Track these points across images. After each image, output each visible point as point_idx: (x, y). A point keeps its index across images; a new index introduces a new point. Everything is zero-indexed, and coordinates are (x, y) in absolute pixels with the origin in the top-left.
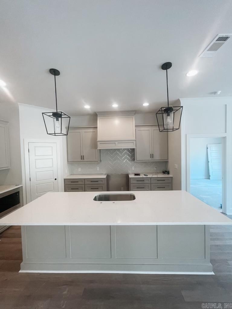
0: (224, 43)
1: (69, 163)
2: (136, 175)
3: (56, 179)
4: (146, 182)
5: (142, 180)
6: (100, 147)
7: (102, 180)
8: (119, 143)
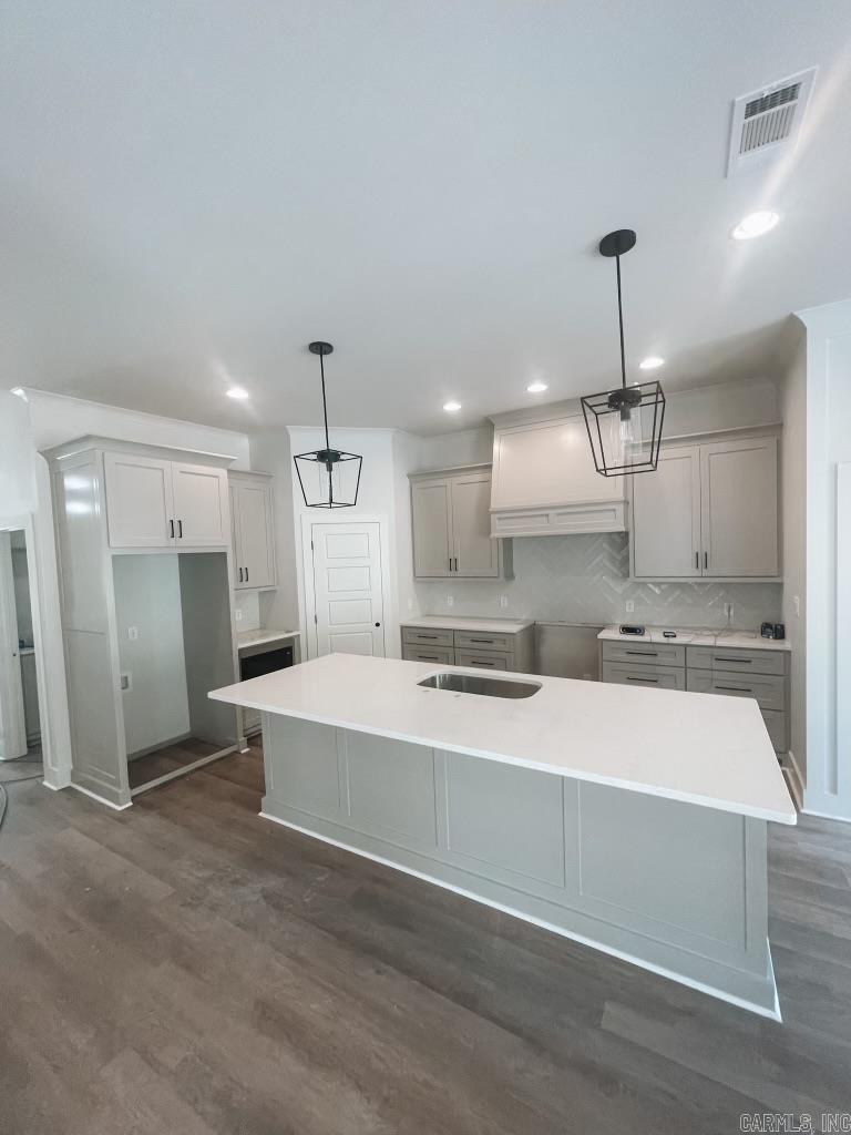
0: (795, 105)
1: (418, 582)
2: (628, 630)
3: (378, 625)
4: (661, 659)
5: (651, 651)
6: (500, 529)
7: (506, 637)
8: (559, 514)
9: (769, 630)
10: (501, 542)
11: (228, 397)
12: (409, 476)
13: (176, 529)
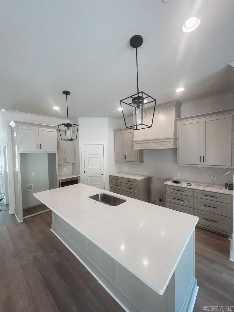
1: (115, 162)
2: (175, 182)
3: (102, 174)
4: (185, 193)
5: (181, 190)
6: (136, 147)
7: (137, 181)
8: (153, 142)
9: (227, 186)
10: (138, 151)
11: (53, 109)
12: (114, 131)
13: (39, 146)
